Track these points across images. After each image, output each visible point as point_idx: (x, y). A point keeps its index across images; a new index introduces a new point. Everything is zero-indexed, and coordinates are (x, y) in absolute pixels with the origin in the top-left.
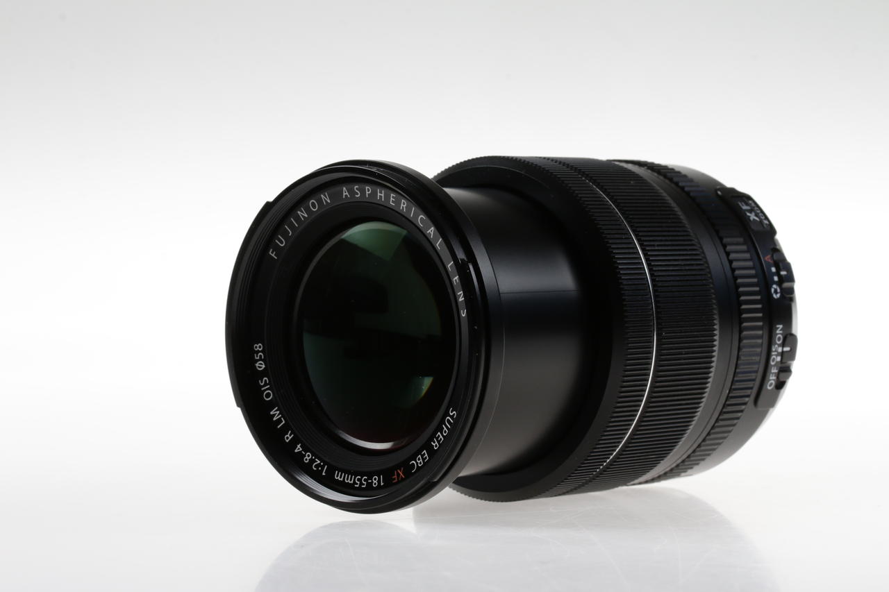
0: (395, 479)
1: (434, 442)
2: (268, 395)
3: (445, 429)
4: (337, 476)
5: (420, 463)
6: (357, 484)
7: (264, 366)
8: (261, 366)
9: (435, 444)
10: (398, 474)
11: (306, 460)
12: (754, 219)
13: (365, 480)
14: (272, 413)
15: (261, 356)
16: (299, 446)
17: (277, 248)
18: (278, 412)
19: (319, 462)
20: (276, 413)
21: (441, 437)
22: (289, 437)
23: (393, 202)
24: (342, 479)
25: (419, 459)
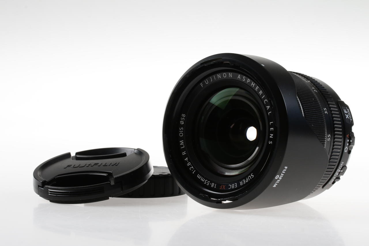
0: (221, 188)
1: (241, 182)
2: (181, 135)
3: (247, 180)
4: (198, 176)
5: (233, 187)
6: (205, 183)
7: (183, 123)
8: (182, 123)
9: (241, 183)
10: (223, 187)
11: (188, 165)
12: (347, 118)
13: (209, 183)
14: (180, 142)
15: (183, 119)
16: (187, 158)
17: (204, 84)
18: (183, 142)
19: (193, 168)
20: (182, 143)
21: (245, 182)
22: (184, 153)
23: (257, 89)
24: (200, 178)
25: (233, 185)
